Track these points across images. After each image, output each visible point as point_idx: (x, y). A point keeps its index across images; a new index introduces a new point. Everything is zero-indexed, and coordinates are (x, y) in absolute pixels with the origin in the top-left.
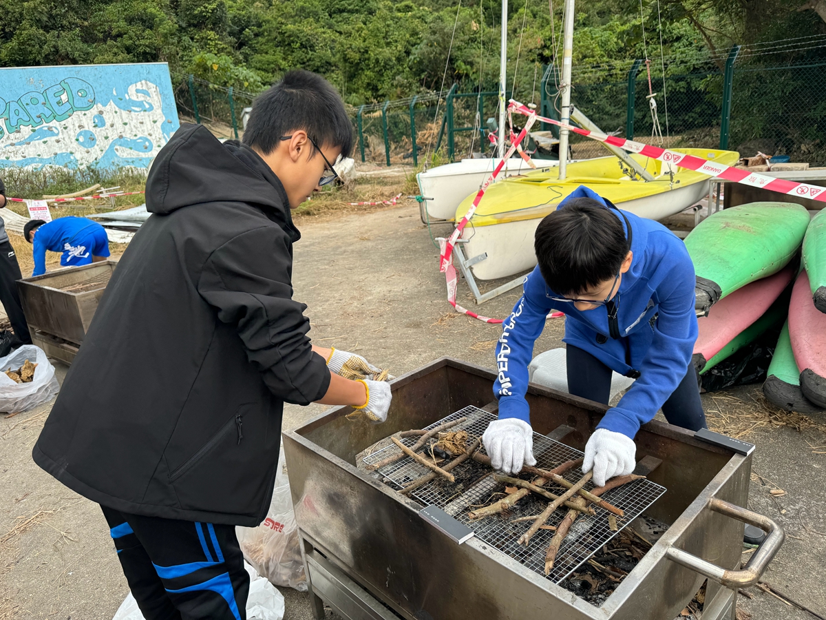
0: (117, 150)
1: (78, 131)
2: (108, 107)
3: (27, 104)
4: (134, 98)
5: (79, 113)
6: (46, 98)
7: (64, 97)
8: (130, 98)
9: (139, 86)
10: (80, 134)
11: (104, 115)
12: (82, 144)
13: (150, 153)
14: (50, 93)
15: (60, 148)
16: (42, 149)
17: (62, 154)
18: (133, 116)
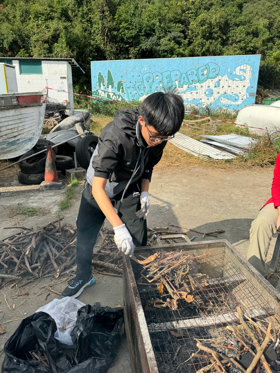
0: (221, 99)
1: (207, 88)
2: (224, 77)
3: (189, 75)
4: (238, 74)
5: (210, 80)
6: (198, 72)
7: (205, 72)
8: (235, 74)
9: (242, 67)
10: (207, 90)
11: (220, 82)
12: (207, 95)
13: (237, 102)
14: (200, 70)
15: (197, 96)
16: (189, 96)
17: (197, 99)
18: (234, 83)
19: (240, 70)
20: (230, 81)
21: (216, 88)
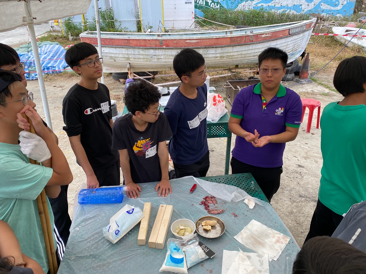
0: (321, 5)
13: (336, 8)
15: (297, 2)
17: (297, 5)
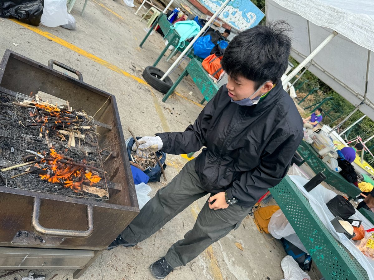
2: (240, 12)
5: (232, 7)
8: (247, 15)
10: (226, 12)
11: (236, 13)
12: (224, 15)
18: (243, 20)
19: (251, 15)
20: (242, 17)
21: (231, 15)
